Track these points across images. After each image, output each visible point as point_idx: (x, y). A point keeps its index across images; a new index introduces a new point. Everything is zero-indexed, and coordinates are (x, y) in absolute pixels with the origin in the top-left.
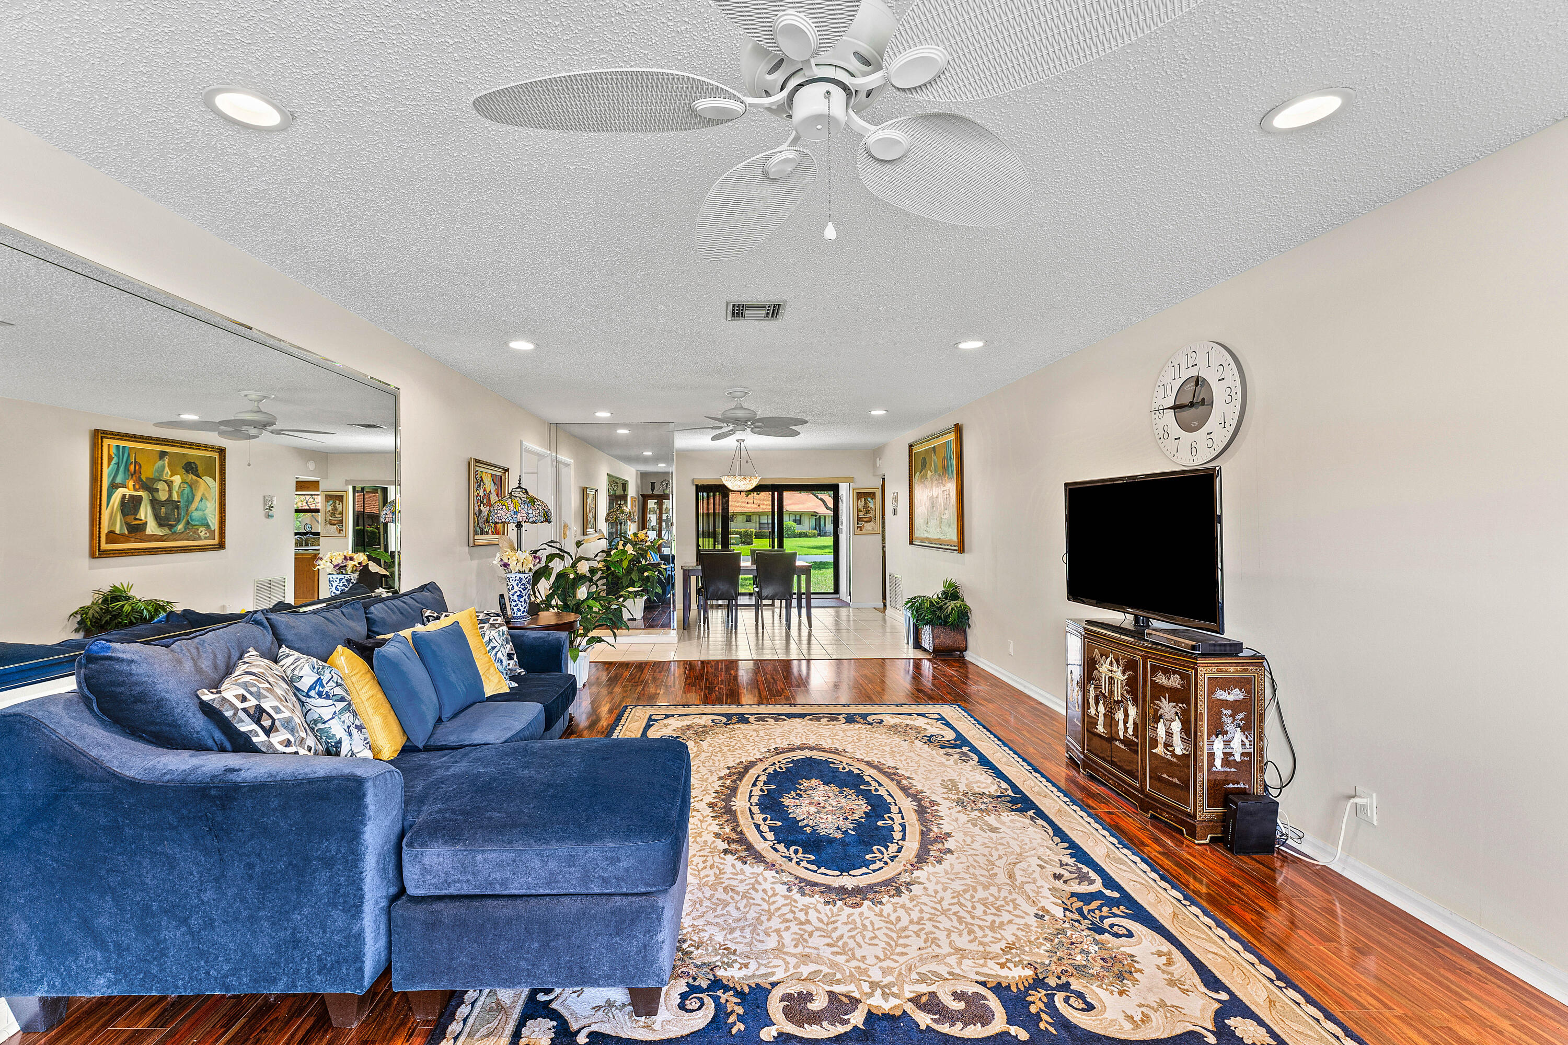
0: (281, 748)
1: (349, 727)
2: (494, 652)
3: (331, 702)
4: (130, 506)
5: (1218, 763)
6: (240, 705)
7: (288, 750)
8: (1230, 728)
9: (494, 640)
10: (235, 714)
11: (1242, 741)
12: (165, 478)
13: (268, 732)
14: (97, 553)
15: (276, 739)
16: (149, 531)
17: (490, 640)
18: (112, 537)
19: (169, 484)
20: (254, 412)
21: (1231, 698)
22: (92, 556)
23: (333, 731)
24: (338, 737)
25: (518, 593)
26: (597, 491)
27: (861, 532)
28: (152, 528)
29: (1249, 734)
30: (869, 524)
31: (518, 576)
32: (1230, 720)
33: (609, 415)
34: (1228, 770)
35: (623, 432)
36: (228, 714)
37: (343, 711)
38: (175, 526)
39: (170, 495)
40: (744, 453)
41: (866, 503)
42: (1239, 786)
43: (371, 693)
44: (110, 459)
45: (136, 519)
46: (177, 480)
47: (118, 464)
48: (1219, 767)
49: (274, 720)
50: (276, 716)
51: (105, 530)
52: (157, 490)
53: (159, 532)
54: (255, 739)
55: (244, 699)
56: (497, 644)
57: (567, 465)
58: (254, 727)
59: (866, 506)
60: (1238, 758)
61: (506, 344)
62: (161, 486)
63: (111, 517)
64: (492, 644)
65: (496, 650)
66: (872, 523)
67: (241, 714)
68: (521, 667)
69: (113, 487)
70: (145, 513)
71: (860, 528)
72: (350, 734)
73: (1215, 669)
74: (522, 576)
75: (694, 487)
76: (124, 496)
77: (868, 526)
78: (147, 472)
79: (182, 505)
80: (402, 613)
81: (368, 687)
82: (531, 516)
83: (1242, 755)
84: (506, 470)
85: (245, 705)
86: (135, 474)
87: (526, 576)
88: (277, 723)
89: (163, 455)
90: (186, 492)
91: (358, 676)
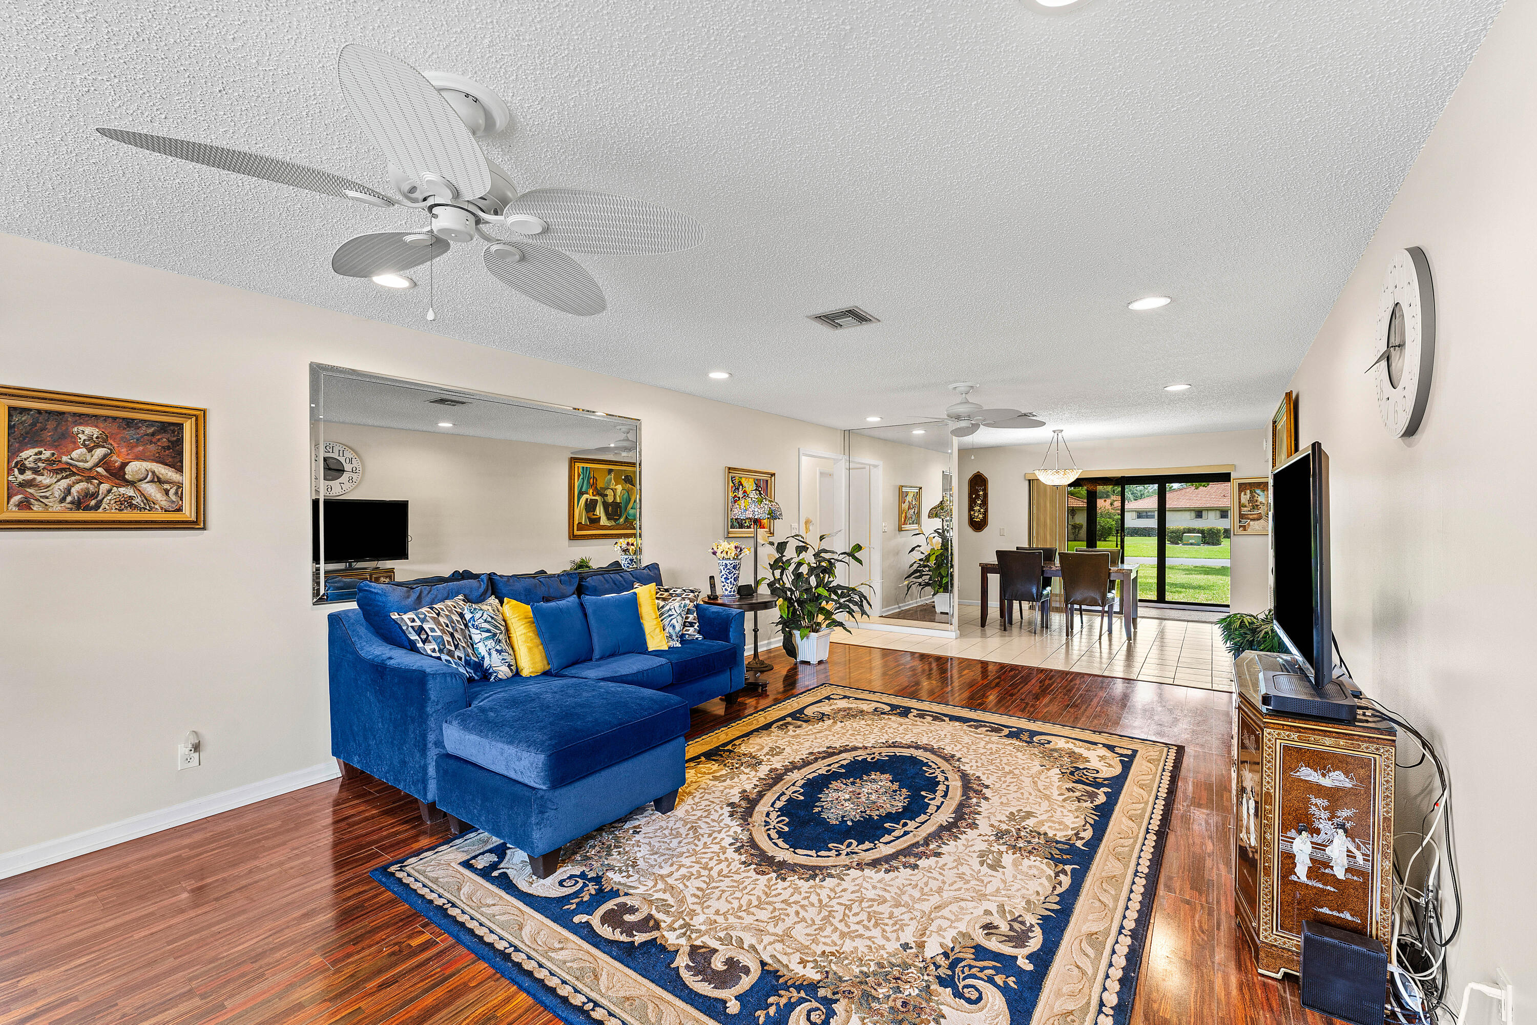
0: (429, 652)
1: (490, 649)
2: (670, 619)
3: (479, 632)
4: (590, 506)
5: (1301, 872)
6: (410, 624)
7: (433, 655)
8: (1325, 826)
9: (673, 610)
10: (407, 628)
11: (1348, 851)
12: (611, 487)
13: (424, 642)
14: (573, 537)
15: (428, 648)
16: (602, 523)
17: (670, 609)
18: (581, 527)
19: (614, 491)
20: (623, 440)
21: (1326, 782)
22: (570, 539)
23: (480, 650)
24: (482, 654)
25: (725, 576)
26: (921, 488)
27: (1245, 533)
28: (604, 521)
29: (1364, 844)
30: (1256, 522)
31: (725, 562)
32: (1324, 815)
33: (879, 419)
34: (1321, 886)
35: (918, 432)
36: (404, 628)
37: (487, 638)
38: (618, 519)
39: (615, 498)
40: (1061, 444)
41: (1252, 497)
42: (1341, 915)
43: (524, 631)
44: (579, 476)
45: (594, 515)
46: (619, 488)
47: (583, 479)
48: (1304, 879)
49: (428, 636)
50: (430, 634)
51: (576, 522)
52: (607, 495)
53: (608, 523)
54: (418, 645)
55: (413, 621)
56: (675, 613)
57: (875, 466)
58: (417, 637)
59: (1252, 500)
60: (1340, 874)
61: (707, 375)
62: (609, 492)
63: (580, 514)
64: (670, 613)
65: (672, 617)
66: (1262, 521)
67: (410, 629)
68: (699, 632)
69: (581, 493)
70: (600, 511)
71: (1245, 528)
72: (490, 654)
73: (1295, 736)
74: (727, 562)
75: (1027, 482)
76: (587, 499)
77: (1255, 526)
78: (600, 485)
79: (623, 505)
80: (615, 584)
81: (523, 626)
82: (756, 513)
83: (1347, 870)
84: (773, 475)
85: (413, 624)
86: (593, 486)
87: (731, 562)
88: (430, 638)
89: (610, 471)
90: (625, 496)
91: (517, 619)
